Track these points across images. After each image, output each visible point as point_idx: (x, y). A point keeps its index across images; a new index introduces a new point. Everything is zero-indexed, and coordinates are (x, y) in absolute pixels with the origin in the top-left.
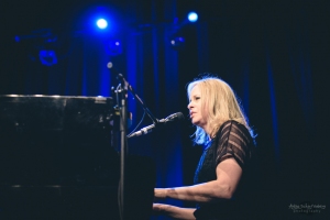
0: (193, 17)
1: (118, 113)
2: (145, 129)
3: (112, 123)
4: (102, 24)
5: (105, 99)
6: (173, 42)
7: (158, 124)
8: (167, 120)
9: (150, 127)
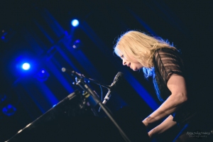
0: (75, 23)
1: (87, 96)
2: (106, 97)
3: (88, 104)
4: (26, 66)
5: (74, 93)
6: (74, 47)
7: (111, 89)
8: (114, 82)
9: (108, 94)
